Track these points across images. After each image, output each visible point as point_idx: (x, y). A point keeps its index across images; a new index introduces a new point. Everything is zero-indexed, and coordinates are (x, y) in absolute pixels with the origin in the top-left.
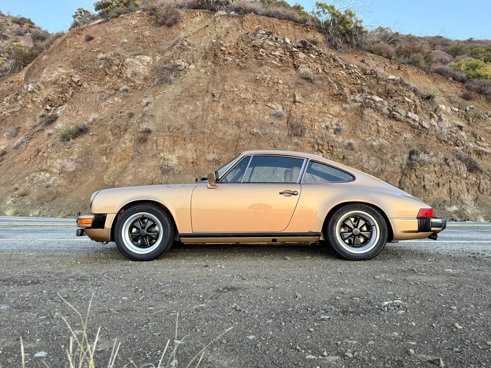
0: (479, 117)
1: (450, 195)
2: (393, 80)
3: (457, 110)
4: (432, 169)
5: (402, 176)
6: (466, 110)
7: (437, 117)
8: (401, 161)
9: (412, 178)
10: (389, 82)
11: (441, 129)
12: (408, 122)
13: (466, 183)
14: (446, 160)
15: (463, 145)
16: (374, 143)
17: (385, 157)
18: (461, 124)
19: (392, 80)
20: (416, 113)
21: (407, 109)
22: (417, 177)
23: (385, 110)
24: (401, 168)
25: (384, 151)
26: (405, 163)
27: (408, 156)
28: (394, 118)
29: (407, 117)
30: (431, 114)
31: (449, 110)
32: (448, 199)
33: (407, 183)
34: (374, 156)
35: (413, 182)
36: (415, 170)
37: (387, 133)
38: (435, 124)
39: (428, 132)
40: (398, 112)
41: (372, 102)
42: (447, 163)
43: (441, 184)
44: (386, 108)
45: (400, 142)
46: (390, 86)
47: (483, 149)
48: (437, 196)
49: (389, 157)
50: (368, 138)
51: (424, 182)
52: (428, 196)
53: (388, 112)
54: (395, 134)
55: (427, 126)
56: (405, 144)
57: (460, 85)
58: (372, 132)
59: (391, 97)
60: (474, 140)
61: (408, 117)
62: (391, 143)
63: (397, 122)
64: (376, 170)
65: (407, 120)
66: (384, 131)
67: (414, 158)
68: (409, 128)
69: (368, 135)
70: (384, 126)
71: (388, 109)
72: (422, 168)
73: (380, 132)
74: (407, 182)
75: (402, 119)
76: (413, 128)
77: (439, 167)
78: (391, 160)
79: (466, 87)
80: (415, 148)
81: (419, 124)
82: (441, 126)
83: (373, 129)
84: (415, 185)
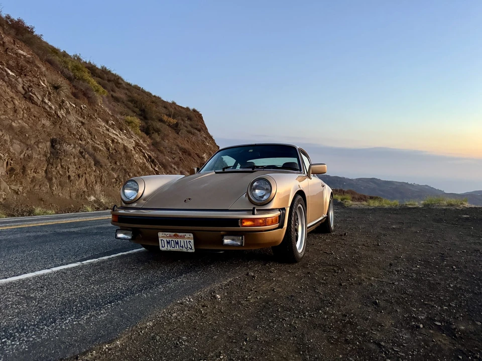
0: (91, 117)
1: (87, 186)
2: (25, 56)
3: (74, 106)
4: (73, 161)
5: (48, 165)
6: (81, 108)
7: (65, 110)
8: (45, 149)
9: (58, 168)
10: (21, 57)
11: (70, 122)
12: (44, 108)
13: (94, 175)
14: (81, 153)
15: (85, 140)
16: (14, 124)
17: (28, 142)
18: (84, 121)
19: (23, 55)
20: (49, 100)
21: (42, 93)
22: (62, 166)
23: (20, 88)
24: (46, 156)
25: (27, 135)
26: (49, 152)
27: (50, 145)
28: (31, 99)
29: (43, 101)
30: (60, 104)
31: (68, 105)
32: (85, 189)
33: (54, 173)
34: (16, 139)
35: (59, 172)
36: (61, 160)
37: (25, 115)
38: (65, 116)
39: (62, 123)
40: (35, 95)
41: (5, 73)
42: (83, 156)
43: (80, 176)
44: (21, 86)
45: (39, 127)
46: (22, 62)
47: (97, 145)
48: (78, 187)
49: (33, 142)
50: (4, 117)
51: (69, 172)
52: (73, 187)
53: (23, 92)
54: (33, 118)
55: (61, 117)
56: (44, 131)
57: (68, 82)
58: (9, 111)
59: (25, 75)
60: (90, 137)
61: (45, 103)
62: (31, 127)
63: (33, 105)
64: (22, 156)
65: (44, 105)
66: (22, 112)
67: (58, 148)
68: (45, 114)
69: (3, 112)
70: (20, 105)
71: (23, 88)
72: (65, 158)
73: (17, 111)
74: (54, 171)
75: (39, 104)
76: (49, 115)
77: (77, 159)
78: (36, 146)
79: (74, 86)
80: (55, 137)
81: (55, 112)
82: (70, 118)
83: (9, 107)
84: (61, 175)
